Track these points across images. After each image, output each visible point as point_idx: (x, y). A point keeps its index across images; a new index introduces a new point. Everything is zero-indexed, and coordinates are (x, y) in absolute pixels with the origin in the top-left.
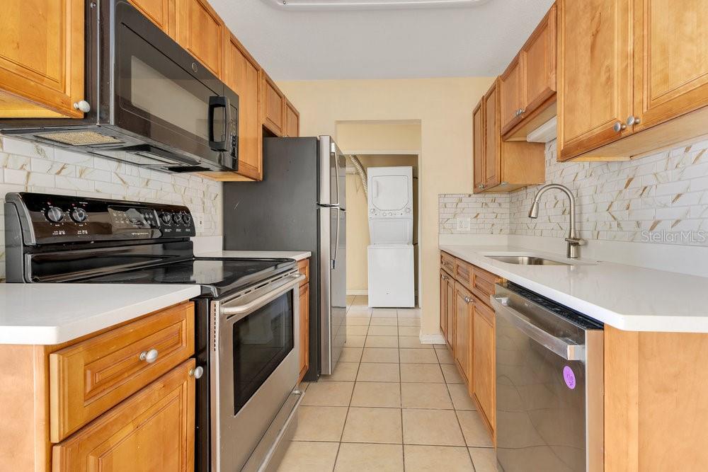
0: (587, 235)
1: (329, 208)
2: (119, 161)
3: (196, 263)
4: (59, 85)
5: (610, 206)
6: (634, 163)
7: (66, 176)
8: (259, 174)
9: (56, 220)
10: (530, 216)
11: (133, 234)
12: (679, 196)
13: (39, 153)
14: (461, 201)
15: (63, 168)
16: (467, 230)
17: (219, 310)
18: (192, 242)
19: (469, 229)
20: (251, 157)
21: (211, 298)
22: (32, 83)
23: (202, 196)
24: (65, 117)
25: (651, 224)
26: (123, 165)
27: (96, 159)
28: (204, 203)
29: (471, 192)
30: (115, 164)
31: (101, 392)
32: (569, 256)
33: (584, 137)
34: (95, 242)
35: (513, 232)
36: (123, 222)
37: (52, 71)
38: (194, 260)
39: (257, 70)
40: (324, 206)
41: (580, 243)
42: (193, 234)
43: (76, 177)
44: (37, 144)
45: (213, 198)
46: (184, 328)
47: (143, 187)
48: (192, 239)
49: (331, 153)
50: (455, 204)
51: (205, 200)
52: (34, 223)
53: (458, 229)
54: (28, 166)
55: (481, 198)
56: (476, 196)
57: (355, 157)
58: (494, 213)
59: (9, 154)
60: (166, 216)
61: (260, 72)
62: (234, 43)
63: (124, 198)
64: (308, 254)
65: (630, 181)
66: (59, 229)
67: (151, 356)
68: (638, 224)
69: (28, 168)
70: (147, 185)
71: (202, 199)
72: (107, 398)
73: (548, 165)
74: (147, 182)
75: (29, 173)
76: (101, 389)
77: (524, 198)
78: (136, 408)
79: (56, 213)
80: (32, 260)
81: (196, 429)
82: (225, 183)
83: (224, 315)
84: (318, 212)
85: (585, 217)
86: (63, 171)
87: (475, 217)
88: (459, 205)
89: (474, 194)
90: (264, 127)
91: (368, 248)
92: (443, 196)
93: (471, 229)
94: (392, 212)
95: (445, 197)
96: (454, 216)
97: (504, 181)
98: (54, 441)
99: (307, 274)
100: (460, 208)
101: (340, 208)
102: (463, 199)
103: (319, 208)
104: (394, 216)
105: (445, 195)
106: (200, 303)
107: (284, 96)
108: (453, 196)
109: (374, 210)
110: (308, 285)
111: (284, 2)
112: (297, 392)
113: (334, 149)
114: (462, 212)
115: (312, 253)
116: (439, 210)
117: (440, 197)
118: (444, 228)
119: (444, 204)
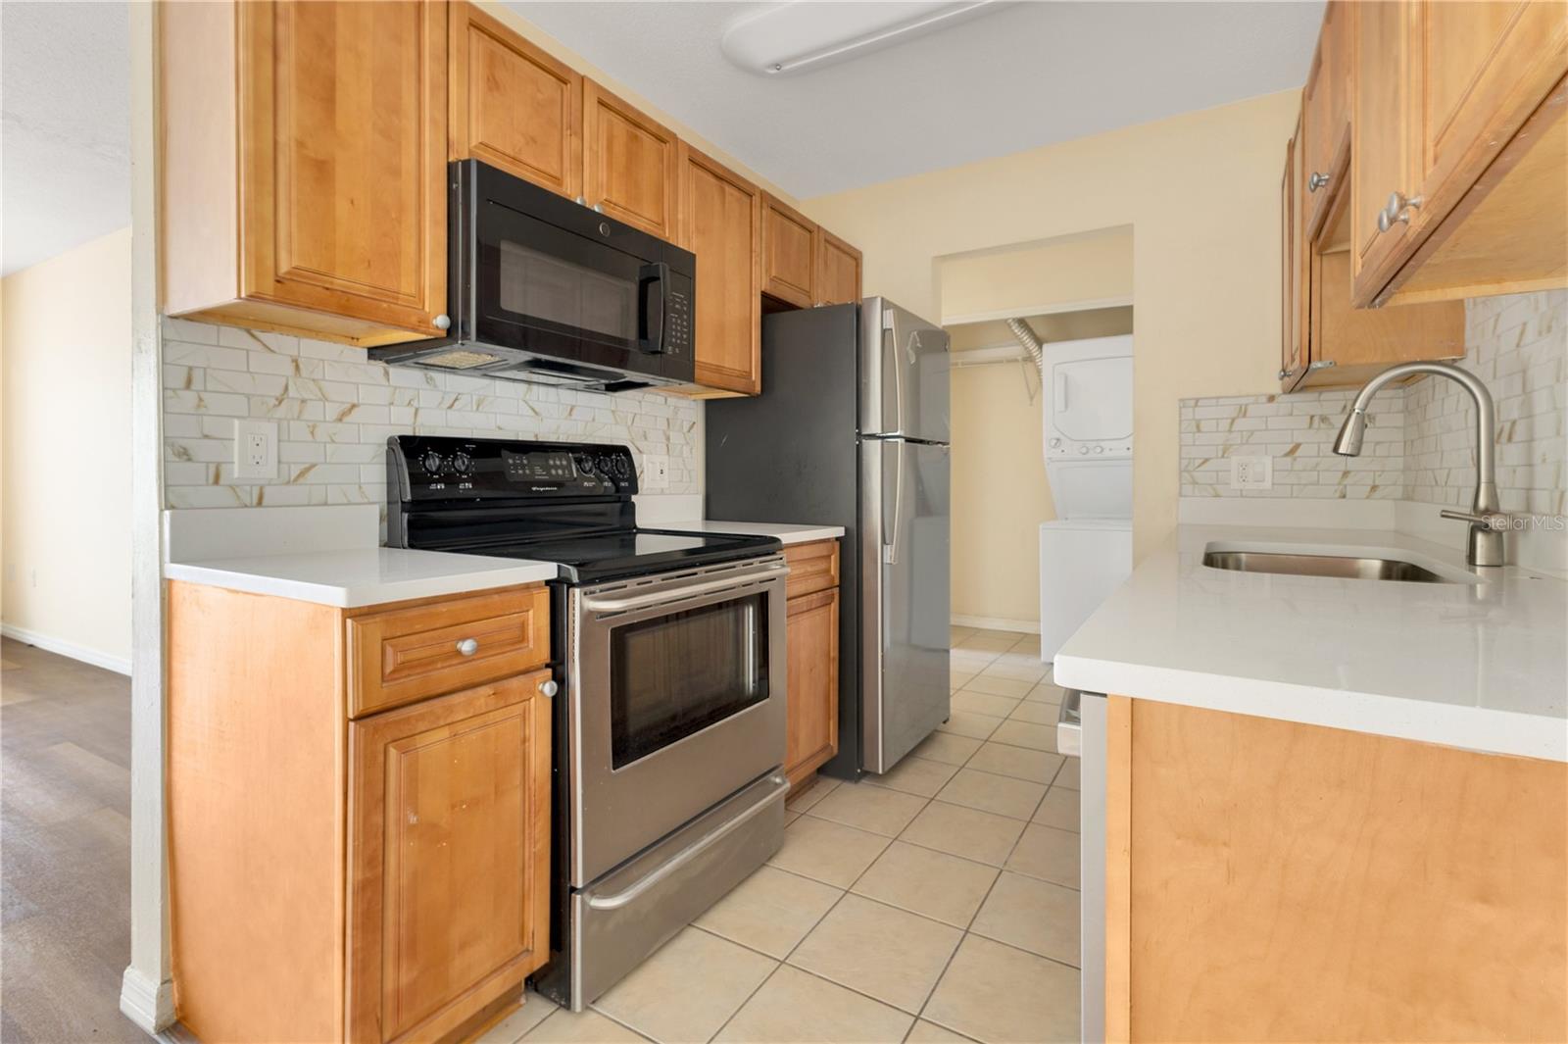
1: (879, 441)
2: (530, 383)
3: (639, 537)
4: (416, 300)
7: (459, 410)
8: (754, 382)
9: (434, 469)
10: (1336, 449)
11: (534, 489)
13: (428, 382)
14: (1243, 412)
15: (456, 399)
16: (1263, 486)
17: (581, 602)
18: (633, 503)
19: (1267, 484)
21: (572, 585)
22: (385, 305)
23: (665, 427)
24: (429, 337)
26: (535, 388)
27: (498, 383)
28: (668, 439)
30: (523, 387)
31: (405, 677)
32: (1472, 558)
34: (482, 499)
36: (520, 472)
37: (407, 286)
38: (635, 534)
39: (750, 196)
40: (873, 436)
42: (635, 491)
43: (472, 411)
44: (426, 371)
45: (685, 430)
46: (531, 621)
47: (566, 419)
48: (634, 498)
49: (883, 330)
50: (1224, 425)
51: (671, 434)
52: (410, 474)
53: (1234, 485)
54: (416, 401)
57: (1022, 322)
59: (396, 388)
60: (587, 462)
61: (756, 199)
62: (699, 162)
63: (536, 436)
64: (840, 532)
66: (437, 482)
67: (467, 647)
69: (415, 403)
70: (570, 414)
71: (664, 432)
72: (412, 685)
74: (571, 410)
75: (417, 410)
76: (406, 672)
78: (450, 709)
79: (434, 461)
80: (409, 521)
81: (553, 773)
82: (708, 403)
83: (594, 610)
84: (859, 448)
86: (457, 403)
87: (1287, 455)
88: (1241, 424)
89: (1284, 393)
90: (765, 296)
91: (1041, 526)
92: (1192, 403)
93: (1273, 484)
94: (1102, 444)
95: (1196, 405)
96: (1224, 453)
97: (1321, 360)
98: (351, 716)
99: (834, 570)
100: (1242, 431)
101: (908, 440)
102: (1250, 408)
103: (860, 442)
104: (1107, 453)
105: (1197, 400)
106: (557, 589)
107: (819, 227)
108: (1221, 401)
109: (1058, 440)
110: (836, 591)
111: (777, 66)
112: (778, 780)
113: (890, 323)
114: (1247, 443)
115: (846, 530)
116: (1180, 439)
117: (1184, 407)
118: (1195, 483)
119: (1194, 423)
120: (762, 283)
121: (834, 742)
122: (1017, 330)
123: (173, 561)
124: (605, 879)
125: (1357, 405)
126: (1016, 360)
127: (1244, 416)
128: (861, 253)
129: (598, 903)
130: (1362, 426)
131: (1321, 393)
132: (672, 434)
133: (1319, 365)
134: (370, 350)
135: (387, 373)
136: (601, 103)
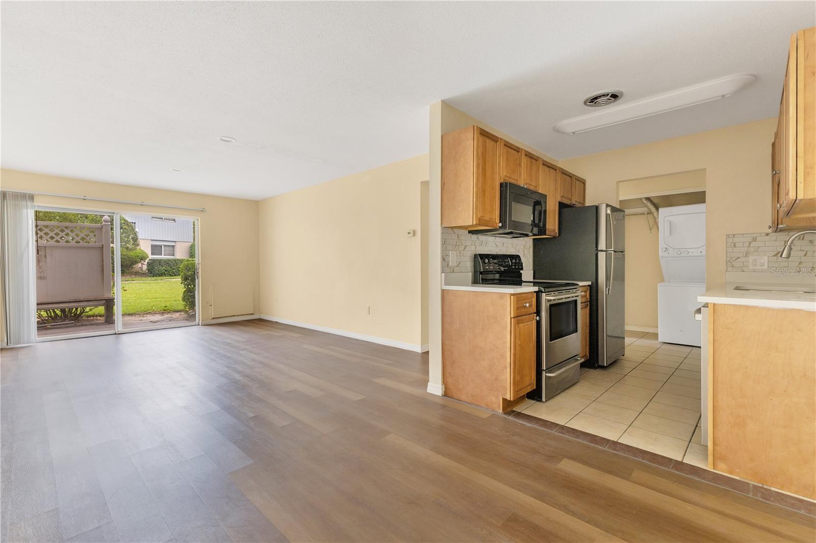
1: (605, 252)
4: (495, 220)
8: (556, 233)
14: (755, 239)
16: (764, 268)
17: (544, 297)
18: (521, 273)
19: (766, 267)
20: (552, 224)
21: (542, 292)
23: (523, 248)
24: (494, 228)
27: (489, 237)
30: (494, 238)
37: (494, 217)
38: (522, 283)
39: (556, 170)
40: (601, 251)
42: (522, 269)
43: (485, 246)
44: (478, 236)
45: (529, 249)
48: (521, 271)
49: (606, 214)
53: (751, 267)
54: (476, 244)
57: (648, 199)
61: (558, 171)
62: (544, 164)
64: (590, 283)
67: (527, 305)
75: (476, 246)
76: (519, 309)
78: (524, 319)
79: (486, 260)
80: (481, 277)
82: (534, 239)
83: (547, 299)
84: (597, 255)
86: (482, 244)
87: (774, 256)
88: (753, 244)
89: (773, 232)
90: (560, 203)
91: (658, 285)
92: (732, 236)
93: (768, 267)
94: (688, 250)
95: (734, 237)
96: (746, 255)
97: (782, 224)
98: (512, 317)
99: (588, 296)
100: (754, 247)
101: (615, 252)
102: (757, 238)
103: (597, 253)
104: (690, 254)
105: (734, 235)
106: (538, 293)
107: (574, 175)
108: (745, 235)
109: (666, 248)
110: (589, 303)
111: (574, 133)
112: (579, 359)
113: (609, 212)
114: (757, 251)
115: (592, 283)
116: (727, 250)
117: (728, 237)
118: (733, 266)
119: (733, 244)
120: (559, 199)
121: (588, 354)
122: (645, 201)
123: (445, 285)
124: (549, 370)
125: (789, 243)
126: (644, 214)
127: (755, 241)
128: (585, 180)
129: (548, 375)
130: (790, 249)
131: (789, 232)
132: (525, 250)
133: (782, 226)
134: (469, 231)
135: (478, 238)
136: (526, 155)
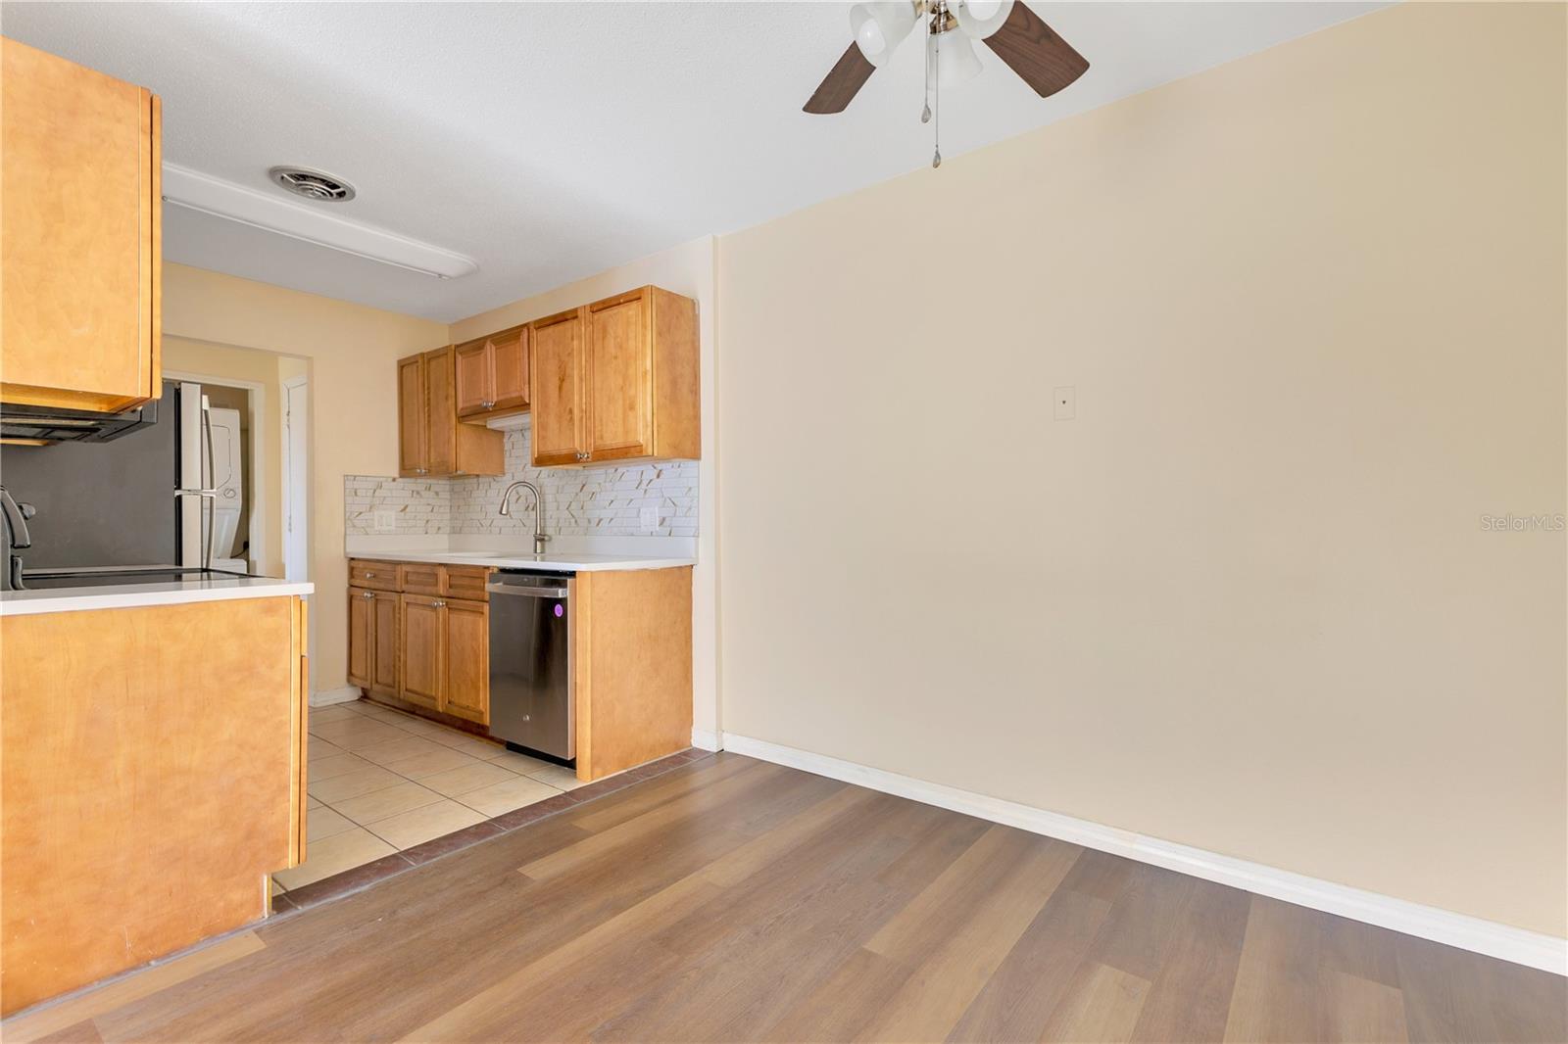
0: (550, 531)
5: (569, 506)
6: (586, 472)
12: (651, 481)
25: (597, 520)
29: (396, 475)
33: (554, 453)
35: (456, 531)
41: (546, 538)
55: (409, 484)
56: (400, 480)
58: (429, 505)
65: (584, 486)
68: (589, 521)
73: (508, 454)
77: (476, 486)
85: (548, 516)
